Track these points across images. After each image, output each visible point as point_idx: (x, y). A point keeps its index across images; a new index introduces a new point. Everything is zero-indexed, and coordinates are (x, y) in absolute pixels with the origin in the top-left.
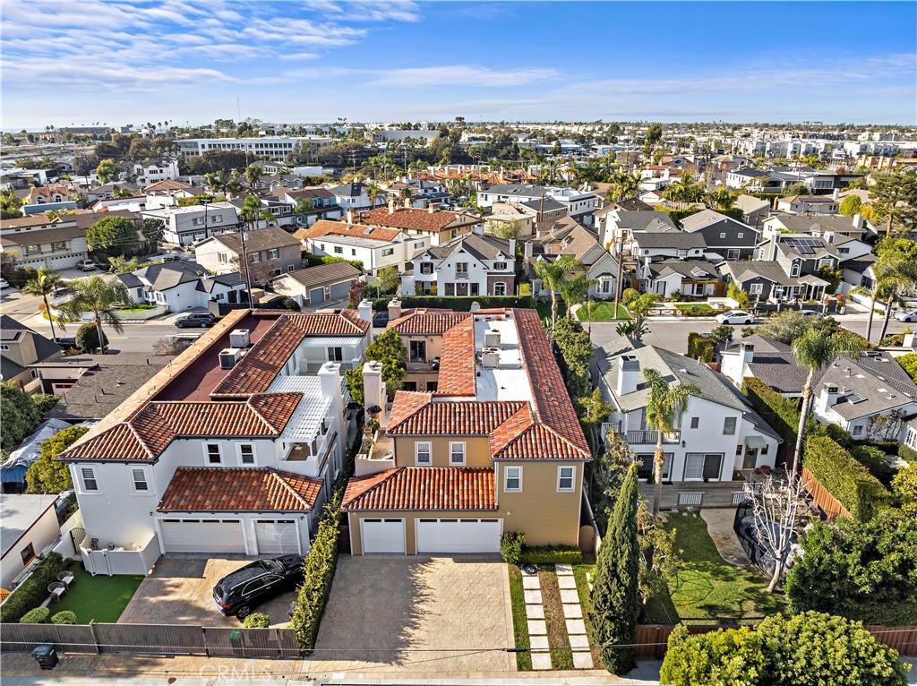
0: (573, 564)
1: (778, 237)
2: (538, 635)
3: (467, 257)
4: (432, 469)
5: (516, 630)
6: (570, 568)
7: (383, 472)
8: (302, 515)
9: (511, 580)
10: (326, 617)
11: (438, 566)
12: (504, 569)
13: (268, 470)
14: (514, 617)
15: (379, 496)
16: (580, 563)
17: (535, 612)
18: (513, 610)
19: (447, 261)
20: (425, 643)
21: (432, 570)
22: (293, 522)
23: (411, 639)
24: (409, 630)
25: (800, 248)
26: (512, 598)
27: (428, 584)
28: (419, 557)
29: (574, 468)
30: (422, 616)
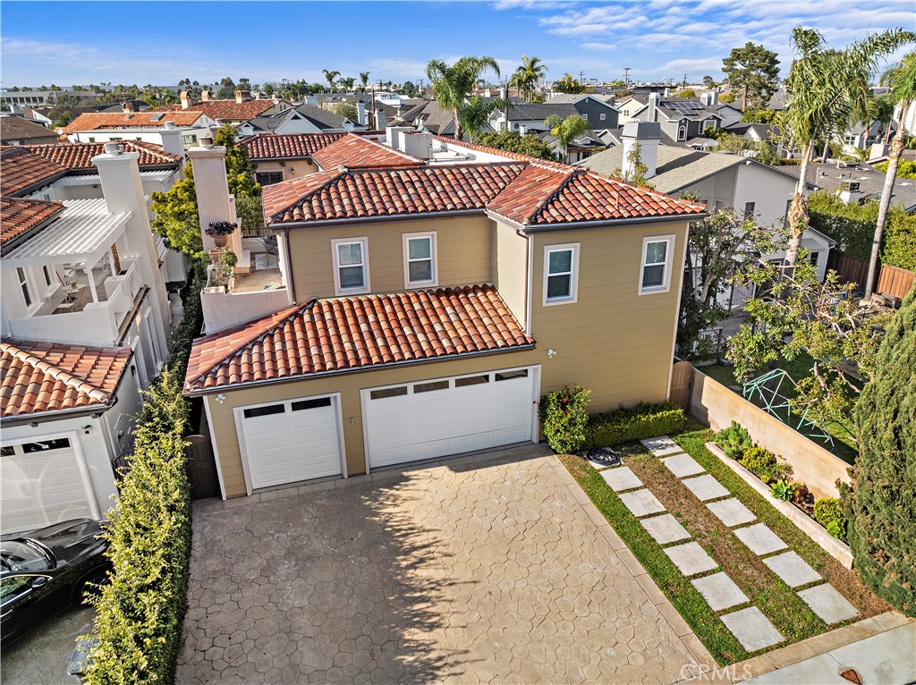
0: (671, 435)
2: (704, 574)
4: (372, 297)
5: (655, 575)
6: (670, 442)
7: (268, 317)
8: (88, 420)
9: (581, 481)
10: (188, 652)
11: (423, 484)
12: (554, 467)
14: (634, 549)
15: (273, 353)
16: (681, 432)
17: (665, 529)
18: (622, 535)
20: (471, 656)
21: (415, 494)
22: (64, 443)
23: (433, 655)
24: (416, 635)
25: (682, 110)
26: (604, 511)
27: (418, 522)
28: (376, 476)
29: (670, 240)
30: (434, 593)
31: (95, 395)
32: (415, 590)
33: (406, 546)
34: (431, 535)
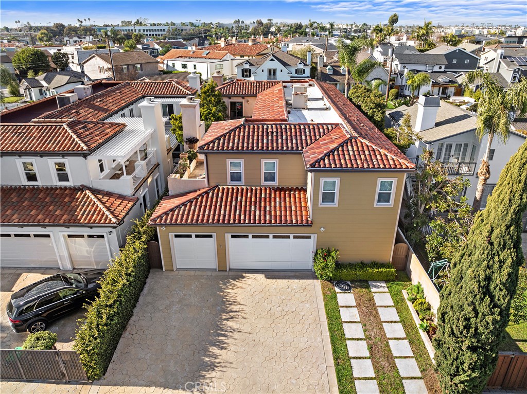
0: (386, 282)
1: (502, 55)
2: (360, 358)
3: (276, 65)
4: (244, 187)
5: (335, 351)
6: (384, 285)
7: (195, 191)
8: (110, 229)
9: (325, 296)
10: (126, 334)
11: (249, 281)
12: (316, 286)
13: (82, 188)
14: (332, 337)
16: (394, 281)
17: (353, 331)
18: (330, 329)
19: (261, 68)
20: (232, 366)
21: (244, 286)
22: (102, 237)
23: (217, 361)
24: (215, 350)
25: (518, 62)
26: (328, 315)
27: (238, 300)
28: (231, 273)
29: (394, 181)
30: (231, 334)
31: (114, 220)
32: (223, 330)
33: (229, 309)
34: (242, 307)
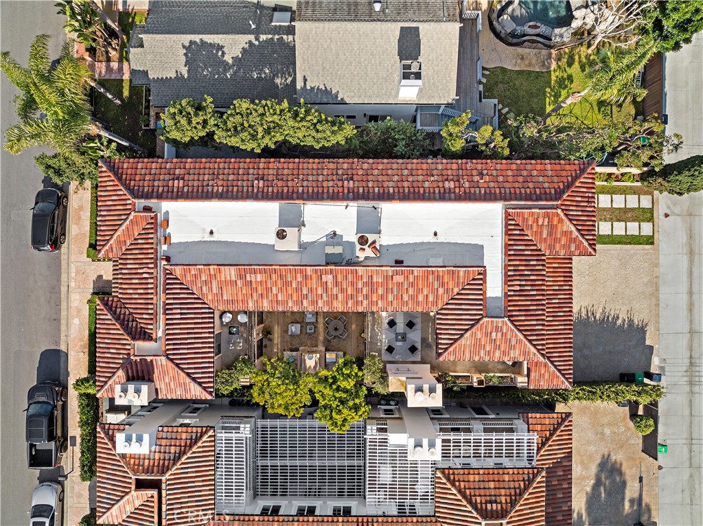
2: (626, 229)
30: (607, 314)
32: (604, 319)
33: (586, 317)
34: (583, 309)
